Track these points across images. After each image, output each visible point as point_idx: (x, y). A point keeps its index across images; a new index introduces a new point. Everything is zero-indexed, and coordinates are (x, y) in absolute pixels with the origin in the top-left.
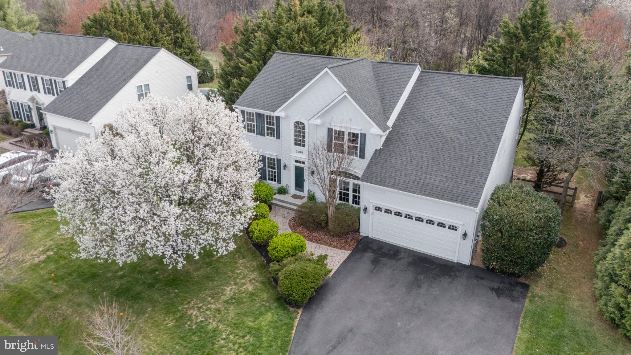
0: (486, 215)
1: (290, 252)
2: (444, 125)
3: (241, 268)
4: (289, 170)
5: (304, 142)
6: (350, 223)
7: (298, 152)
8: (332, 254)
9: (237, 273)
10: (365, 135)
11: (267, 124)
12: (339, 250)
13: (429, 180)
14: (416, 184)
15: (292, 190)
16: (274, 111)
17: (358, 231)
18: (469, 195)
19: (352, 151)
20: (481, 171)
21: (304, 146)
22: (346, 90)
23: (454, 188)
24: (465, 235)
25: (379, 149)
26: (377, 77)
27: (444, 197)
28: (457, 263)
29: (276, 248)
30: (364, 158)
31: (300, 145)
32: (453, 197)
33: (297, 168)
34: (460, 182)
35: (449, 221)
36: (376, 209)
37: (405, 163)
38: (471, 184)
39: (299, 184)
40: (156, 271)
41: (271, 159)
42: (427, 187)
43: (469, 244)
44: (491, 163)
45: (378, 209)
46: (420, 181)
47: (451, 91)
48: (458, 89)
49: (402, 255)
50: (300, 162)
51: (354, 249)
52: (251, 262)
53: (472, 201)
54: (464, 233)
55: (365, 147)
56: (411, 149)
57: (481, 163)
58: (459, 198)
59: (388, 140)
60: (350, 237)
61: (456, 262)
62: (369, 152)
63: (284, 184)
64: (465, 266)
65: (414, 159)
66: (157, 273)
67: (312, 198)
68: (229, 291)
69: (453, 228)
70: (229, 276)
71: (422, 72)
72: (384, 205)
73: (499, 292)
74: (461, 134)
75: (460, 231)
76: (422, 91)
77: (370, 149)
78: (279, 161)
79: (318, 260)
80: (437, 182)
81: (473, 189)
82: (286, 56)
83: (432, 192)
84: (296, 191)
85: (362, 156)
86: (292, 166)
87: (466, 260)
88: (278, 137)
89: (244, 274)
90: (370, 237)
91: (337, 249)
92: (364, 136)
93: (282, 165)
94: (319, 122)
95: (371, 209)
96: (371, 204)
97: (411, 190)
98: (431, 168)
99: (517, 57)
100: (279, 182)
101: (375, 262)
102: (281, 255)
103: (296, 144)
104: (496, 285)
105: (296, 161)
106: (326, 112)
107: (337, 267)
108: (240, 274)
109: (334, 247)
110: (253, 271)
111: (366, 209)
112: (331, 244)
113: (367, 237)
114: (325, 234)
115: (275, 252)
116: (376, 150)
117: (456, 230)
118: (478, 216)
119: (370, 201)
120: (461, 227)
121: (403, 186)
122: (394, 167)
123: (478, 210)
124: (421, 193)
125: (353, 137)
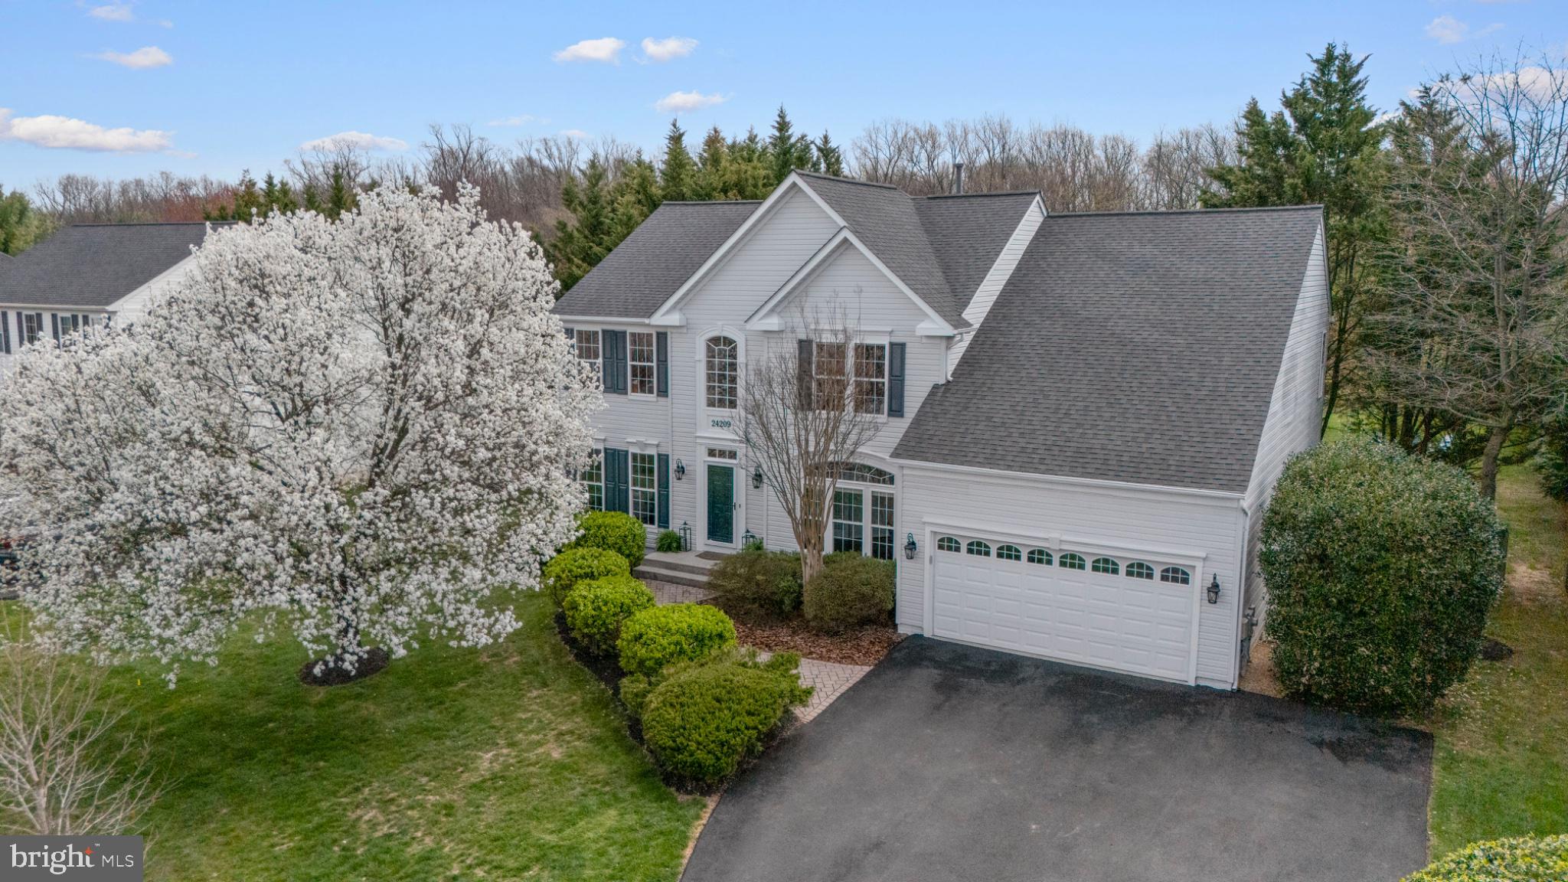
1: (685, 647)
2: (1122, 317)
3: (535, 707)
4: (693, 481)
5: (733, 391)
6: (866, 590)
7: (716, 424)
8: (817, 672)
9: (521, 719)
10: (903, 346)
11: (633, 359)
12: (837, 665)
13: (1094, 441)
14: (1056, 453)
15: (700, 539)
16: (650, 314)
17: (891, 618)
18: (1213, 466)
19: (869, 397)
20: (1241, 408)
21: (733, 404)
22: (846, 225)
23: (1169, 452)
24: (1214, 590)
25: (943, 382)
26: (930, 227)
27: (1142, 475)
28: (1198, 686)
29: (641, 636)
30: (902, 416)
31: (721, 403)
32: (1169, 473)
33: (712, 470)
34: (1186, 438)
35: (1162, 555)
36: (941, 547)
37: (1019, 408)
38: (1220, 441)
39: (720, 524)
40: (270, 721)
41: (643, 457)
42: (1090, 456)
43: (1228, 618)
44: (1270, 387)
45: (948, 544)
46: (1068, 444)
47: (1130, 246)
48: (1150, 241)
49: (1029, 671)
50: (722, 454)
51: (881, 662)
52: (566, 695)
53: (1228, 477)
54: (1209, 583)
55: (902, 381)
56: (1034, 375)
57: (1241, 390)
58: (1186, 474)
59: (968, 362)
60: (868, 635)
61: (1192, 683)
62: (915, 395)
63: (675, 525)
64: (1222, 694)
65: (1046, 397)
66: (271, 725)
68: (486, 761)
69: (1176, 575)
70: (493, 727)
71: (1049, 217)
72: (966, 529)
73: (1341, 750)
74: (1173, 333)
75: (1199, 581)
76: (1052, 253)
77: (920, 382)
78: (664, 459)
79: (768, 666)
80: (1119, 443)
81: (1225, 451)
83: (1104, 467)
84: (711, 542)
85: (897, 411)
86: (699, 466)
87: (1223, 674)
88: (663, 392)
89: (540, 721)
90: (927, 634)
91: (829, 664)
92: (899, 349)
93: (672, 467)
94: (773, 323)
95: (927, 545)
96: (928, 529)
97: (1043, 467)
98: (1094, 413)
100: (664, 522)
101: (947, 688)
102: (658, 655)
103: (711, 403)
104: (1328, 735)
105: (712, 453)
106: (793, 296)
107: (831, 701)
108: (530, 720)
109: (821, 657)
110: (568, 716)
111: (911, 546)
112: (811, 653)
113: (918, 637)
114: (794, 633)
115: (638, 647)
116: (936, 387)
117: (1185, 581)
118: (1247, 528)
119: (925, 519)
120: (1199, 565)
121: (1017, 459)
122: (989, 419)
125: (870, 356)
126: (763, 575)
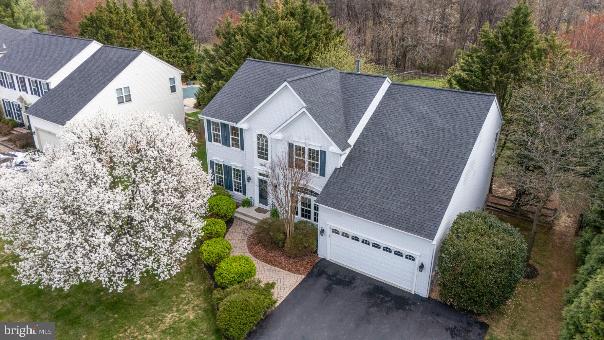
0: (443, 248)
1: (236, 278)
2: (409, 144)
3: (187, 291)
4: (254, 183)
5: (267, 155)
6: (306, 245)
7: (261, 165)
8: (285, 279)
9: (182, 298)
10: (325, 152)
11: (232, 135)
12: (293, 274)
13: (386, 206)
14: (372, 209)
15: (257, 204)
16: (237, 123)
17: (316, 252)
18: (425, 225)
19: (313, 168)
20: (441, 198)
21: (267, 159)
22: (305, 105)
23: (411, 216)
24: (422, 267)
25: (339, 167)
26: (344, 89)
27: (400, 225)
28: (415, 294)
29: (221, 274)
30: (324, 176)
31: (263, 158)
32: (409, 226)
33: (261, 182)
34: (418, 210)
35: (406, 250)
36: (333, 232)
37: (363, 185)
38: (430, 213)
39: (263, 197)
40: (101, 291)
41: (237, 170)
42: (384, 213)
43: (425, 278)
44: (454, 189)
45: (335, 231)
46: (378, 206)
47: (419, 106)
48: (427, 104)
49: (358, 283)
50: (263, 175)
51: (309, 274)
52: (199, 286)
53: (429, 232)
54: (420, 264)
55: (325, 164)
56: (371, 169)
57: (443, 189)
58: (415, 227)
59: (349, 158)
60: (307, 259)
61: (413, 293)
62: (329, 170)
63: (248, 196)
64: (422, 299)
65: (374, 180)
66: (102, 293)
67: (275, 213)
68: (169, 318)
69: (410, 258)
70: (173, 301)
71: (392, 84)
72: (342, 228)
73: (453, 332)
74: (424, 155)
75: (417, 262)
76: (389, 105)
77: (331, 166)
78: (244, 172)
79: (264, 289)
80: (395, 208)
81: (431, 219)
82: (257, 64)
83: (388, 219)
84: (261, 204)
85: (323, 174)
86: (256, 178)
87: (424, 292)
88: (242, 149)
89: (188, 299)
90: (328, 259)
91: (291, 273)
92: (324, 153)
93: (246, 178)
94: (279, 136)
95: (328, 232)
96: (328, 226)
97: (367, 215)
98: (389, 192)
99: (495, 69)
100: (244, 193)
101: (328, 289)
102: (227, 282)
103: (259, 157)
104: (452, 324)
105: (260, 174)
106: (286, 127)
107: (287, 295)
108: (185, 298)
109: (289, 270)
110: (198, 296)
111: (323, 231)
112: (285, 268)
113: (324, 260)
114: (282, 255)
115: (220, 278)
116: (336, 169)
117: (413, 260)
118: (435, 248)
119: (327, 223)
120: (418, 258)
121: (359, 210)
122: (352, 188)
123: (435, 242)
124: (376, 220)
125: (313, 153)
126: (273, 232)
